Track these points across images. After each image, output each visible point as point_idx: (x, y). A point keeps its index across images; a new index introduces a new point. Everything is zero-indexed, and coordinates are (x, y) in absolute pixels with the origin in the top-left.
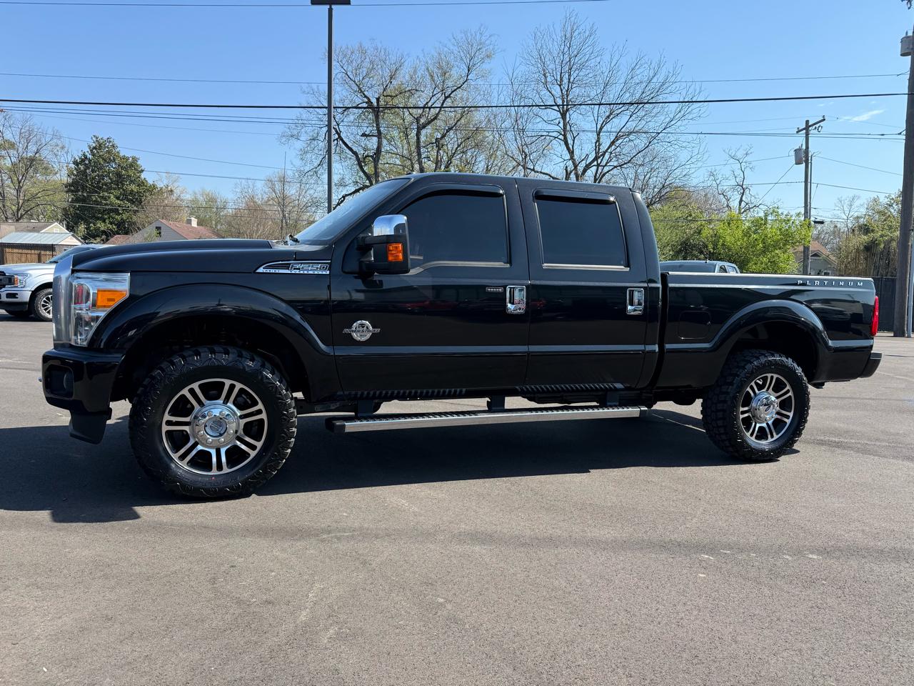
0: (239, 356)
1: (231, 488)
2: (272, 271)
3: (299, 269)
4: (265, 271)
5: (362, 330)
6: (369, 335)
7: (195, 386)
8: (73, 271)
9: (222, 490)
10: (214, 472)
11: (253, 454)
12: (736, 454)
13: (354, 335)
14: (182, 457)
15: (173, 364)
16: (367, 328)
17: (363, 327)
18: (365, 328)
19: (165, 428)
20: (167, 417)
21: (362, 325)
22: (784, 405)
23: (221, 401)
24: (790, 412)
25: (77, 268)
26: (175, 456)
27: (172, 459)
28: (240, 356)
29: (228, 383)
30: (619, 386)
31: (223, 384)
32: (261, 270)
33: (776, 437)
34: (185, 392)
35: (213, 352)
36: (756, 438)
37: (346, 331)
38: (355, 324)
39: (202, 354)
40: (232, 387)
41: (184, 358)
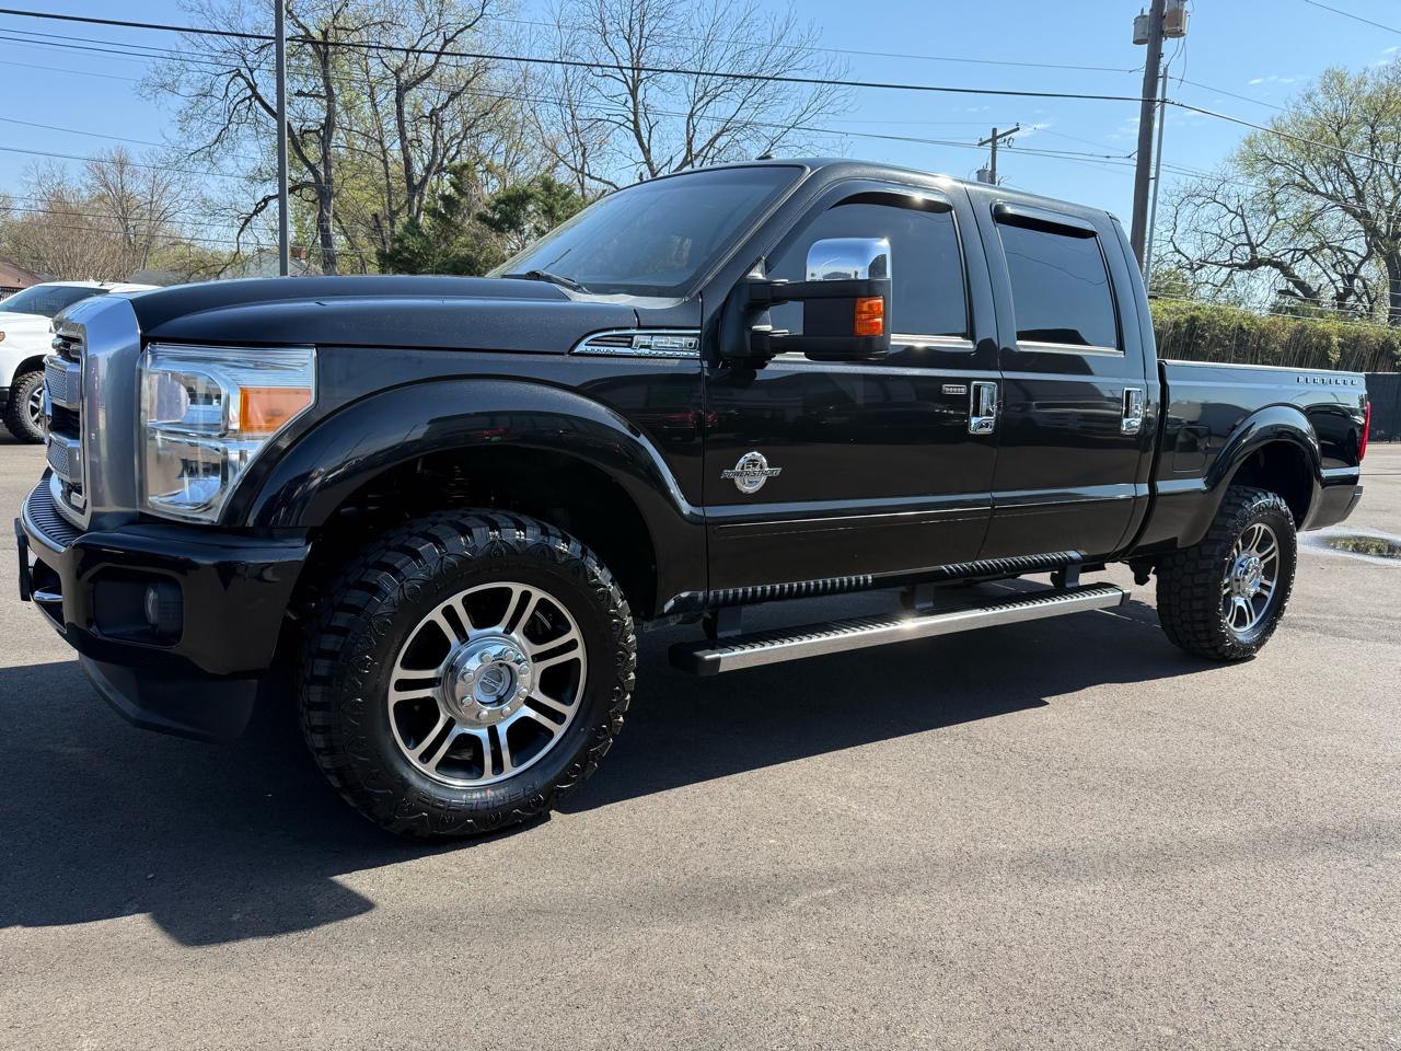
0: (542, 533)
1: (526, 807)
2: (603, 350)
3: (648, 347)
4: (589, 348)
5: (752, 471)
6: (763, 479)
7: (456, 601)
8: (144, 341)
9: (507, 814)
10: (489, 778)
11: (559, 731)
12: (1211, 652)
13: (738, 481)
14: (426, 756)
15: (416, 555)
16: (761, 467)
17: (755, 465)
18: (757, 469)
19: (395, 697)
20: (399, 673)
21: (753, 462)
22: (1268, 571)
23: (499, 629)
24: (1272, 581)
25: (151, 334)
26: (413, 755)
27: (409, 763)
28: (545, 532)
29: (517, 589)
30: (1074, 555)
31: (509, 592)
32: (581, 348)
33: (1255, 621)
34: (436, 615)
35: (494, 526)
36: (1235, 626)
37: (727, 473)
38: (742, 460)
39: (474, 530)
40: (526, 597)
41: (438, 542)
